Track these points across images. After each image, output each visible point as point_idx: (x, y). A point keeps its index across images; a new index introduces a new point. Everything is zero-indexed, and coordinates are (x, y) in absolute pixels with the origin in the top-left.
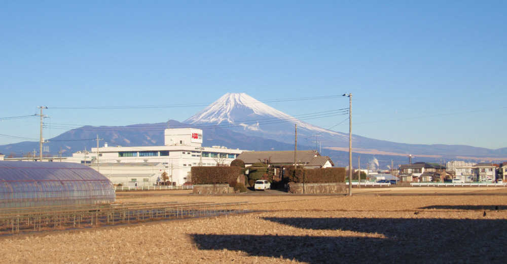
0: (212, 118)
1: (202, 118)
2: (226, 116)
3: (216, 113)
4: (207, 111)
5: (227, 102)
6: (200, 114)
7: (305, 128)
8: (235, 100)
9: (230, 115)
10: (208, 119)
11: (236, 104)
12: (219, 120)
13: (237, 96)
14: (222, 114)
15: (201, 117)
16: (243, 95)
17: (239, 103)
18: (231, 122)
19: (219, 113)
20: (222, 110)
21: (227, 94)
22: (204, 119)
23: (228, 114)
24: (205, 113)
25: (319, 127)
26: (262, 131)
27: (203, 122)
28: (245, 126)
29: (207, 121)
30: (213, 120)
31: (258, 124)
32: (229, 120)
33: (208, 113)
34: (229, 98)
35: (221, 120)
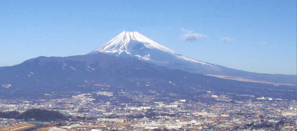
0: (114, 50)
1: (106, 49)
2: (124, 49)
3: (116, 46)
4: (109, 44)
5: (125, 38)
6: (104, 47)
7: (183, 59)
8: (130, 36)
9: (128, 47)
10: (111, 51)
11: (131, 40)
12: (119, 51)
13: (131, 34)
14: (121, 47)
15: (105, 49)
16: (136, 33)
17: (133, 39)
18: (128, 53)
19: (119, 46)
20: (121, 44)
21: (124, 32)
22: (108, 50)
23: (126, 47)
24: (108, 46)
25: (192, 59)
26: (153, 61)
27: (107, 53)
28: (140, 56)
29: (110, 52)
30: (115, 51)
31: (149, 55)
32: (126, 52)
33: (110, 46)
34: (126, 35)
35: (121, 51)
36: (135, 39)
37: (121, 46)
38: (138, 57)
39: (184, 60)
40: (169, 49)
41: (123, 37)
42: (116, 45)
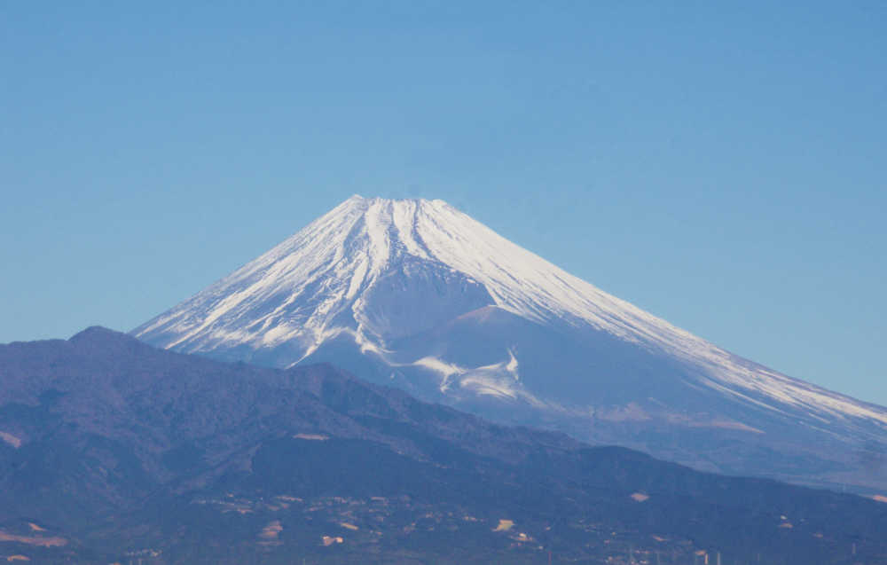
0: (274, 324)
1: (220, 322)
2: (344, 316)
3: (291, 300)
4: (244, 285)
5: (355, 241)
6: (211, 302)
7: (756, 394)
8: (393, 233)
9: (370, 312)
10: (252, 330)
11: (399, 259)
12: (309, 336)
13: (402, 215)
14: (325, 308)
15: (212, 318)
16: (436, 207)
17: (412, 247)
18: (369, 346)
19: (308, 300)
20: (328, 282)
21: (351, 203)
22: (233, 328)
23: (358, 305)
24: (233, 301)
25: (824, 392)
26: (535, 401)
27: (223, 346)
28: (448, 370)
29: (249, 337)
30: (276, 334)
31: (513, 365)
32: (359, 338)
33: (250, 299)
34: (362, 221)
35: (321, 334)
36: (423, 255)
37: (323, 298)
38: (432, 377)
39: (769, 400)
40: (662, 323)
41: (345, 233)
42: (289, 293)
